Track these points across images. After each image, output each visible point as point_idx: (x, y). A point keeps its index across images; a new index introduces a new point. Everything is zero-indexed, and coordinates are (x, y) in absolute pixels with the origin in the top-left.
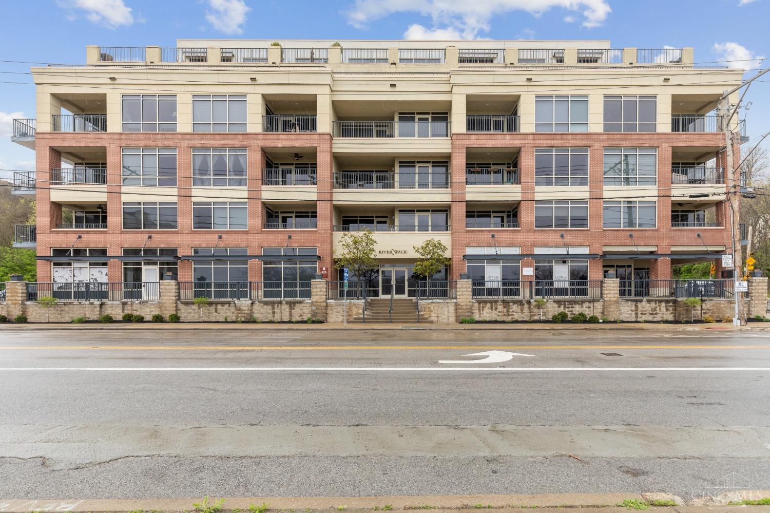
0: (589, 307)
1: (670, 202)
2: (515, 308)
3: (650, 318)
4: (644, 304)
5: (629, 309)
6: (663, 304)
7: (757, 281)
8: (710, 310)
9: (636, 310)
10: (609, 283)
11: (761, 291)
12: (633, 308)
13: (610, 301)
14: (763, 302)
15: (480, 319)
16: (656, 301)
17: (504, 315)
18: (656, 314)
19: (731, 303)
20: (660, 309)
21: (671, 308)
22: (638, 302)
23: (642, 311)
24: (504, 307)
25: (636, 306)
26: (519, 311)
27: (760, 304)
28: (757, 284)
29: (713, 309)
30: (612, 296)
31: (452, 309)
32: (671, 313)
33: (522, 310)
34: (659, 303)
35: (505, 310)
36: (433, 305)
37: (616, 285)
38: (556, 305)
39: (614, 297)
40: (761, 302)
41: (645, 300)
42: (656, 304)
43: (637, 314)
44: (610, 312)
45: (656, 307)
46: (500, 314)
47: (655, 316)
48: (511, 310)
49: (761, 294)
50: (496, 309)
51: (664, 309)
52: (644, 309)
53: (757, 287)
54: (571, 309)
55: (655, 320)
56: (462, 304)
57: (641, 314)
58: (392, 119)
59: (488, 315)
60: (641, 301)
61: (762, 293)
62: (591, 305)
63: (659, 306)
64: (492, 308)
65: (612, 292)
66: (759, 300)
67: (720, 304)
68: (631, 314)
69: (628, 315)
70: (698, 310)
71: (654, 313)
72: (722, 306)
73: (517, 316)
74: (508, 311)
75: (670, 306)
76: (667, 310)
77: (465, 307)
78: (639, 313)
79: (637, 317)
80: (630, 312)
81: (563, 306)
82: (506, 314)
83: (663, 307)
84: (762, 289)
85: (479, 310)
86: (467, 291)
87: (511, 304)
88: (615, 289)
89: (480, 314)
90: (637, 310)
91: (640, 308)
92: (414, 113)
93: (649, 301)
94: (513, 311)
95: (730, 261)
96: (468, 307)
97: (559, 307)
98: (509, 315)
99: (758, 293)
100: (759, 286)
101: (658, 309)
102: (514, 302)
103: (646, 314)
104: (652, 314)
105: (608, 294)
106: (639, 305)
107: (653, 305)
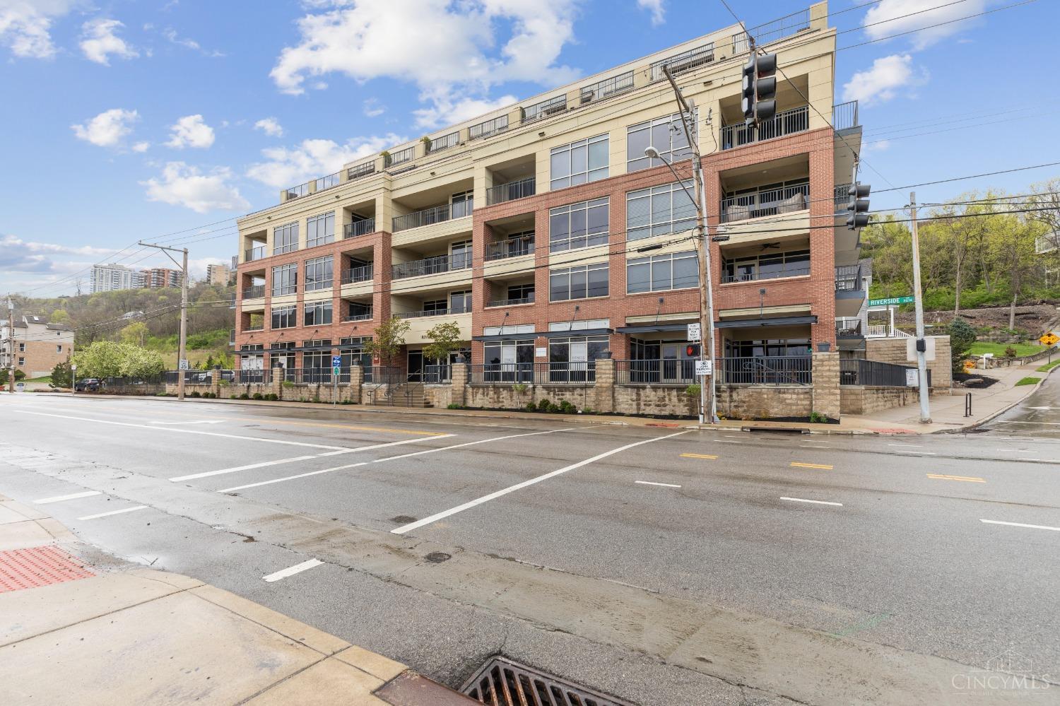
0: (581, 395)
1: (717, 249)
2: (504, 394)
3: (656, 411)
4: (649, 391)
5: (629, 397)
6: (674, 393)
7: (818, 357)
8: (744, 402)
9: (638, 400)
10: (601, 365)
11: (828, 374)
12: (634, 397)
13: (601, 387)
14: (832, 390)
15: (474, 406)
16: (664, 388)
17: (495, 402)
18: (665, 405)
19: (779, 393)
20: (670, 400)
21: (685, 399)
22: (641, 390)
23: (646, 401)
24: (495, 393)
25: (638, 395)
26: (509, 397)
27: (825, 394)
28: (821, 363)
29: (749, 401)
30: (604, 380)
31: (450, 393)
32: (686, 406)
33: (511, 397)
34: (668, 390)
35: (496, 396)
36: (436, 389)
37: (608, 367)
38: (545, 392)
39: (606, 383)
40: (827, 391)
41: (649, 386)
42: (664, 391)
43: (638, 405)
44: (601, 400)
45: (665, 397)
46: (491, 400)
47: (664, 408)
48: (501, 396)
49: (826, 379)
50: (487, 395)
51: (675, 399)
52: (648, 399)
53: (819, 368)
54: (561, 397)
55: (663, 413)
56: (456, 389)
57: (645, 405)
58: (447, 202)
59: (481, 401)
60: (644, 388)
61: (829, 377)
62: (584, 392)
63: (669, 395)
64: (484, 393)
65: (603, 376)
66: (823, 388)
67: (760, 393)
68: (631, 405)
69: (627, 406)
70: (726, 402)
71: (661, 403)
72: (765, 396)
73: (507, 404)
74: (498, 398)
75: (684, 395)
76: (680, 400)
77: (457, 392)
78: (642, 403)
79: (639, 409)
80: (630, 402)
81: (552, 393)
82: (496, 400)
83: (675, 397)
84: (829, 370)
85: (473, 396)
86: (460, 375)
87: (501, 390)
88: (608, 372)
89: (473, 400)
90: (640, 400)
91: (643, 398)
92: (464, 193)
93: (655, 389)
94: (503, 398)
95: (698, 332)
96: (461, 392)
97: (549, 394)
98: (499, 402)
99: (822, 376)
100: (822, 365)
101: (667, 399)
102: (504, 388)
103: (650, 405)
104: (658, 406)
105: (599, 378)
106: (642, 392)
107: (660, 393)
